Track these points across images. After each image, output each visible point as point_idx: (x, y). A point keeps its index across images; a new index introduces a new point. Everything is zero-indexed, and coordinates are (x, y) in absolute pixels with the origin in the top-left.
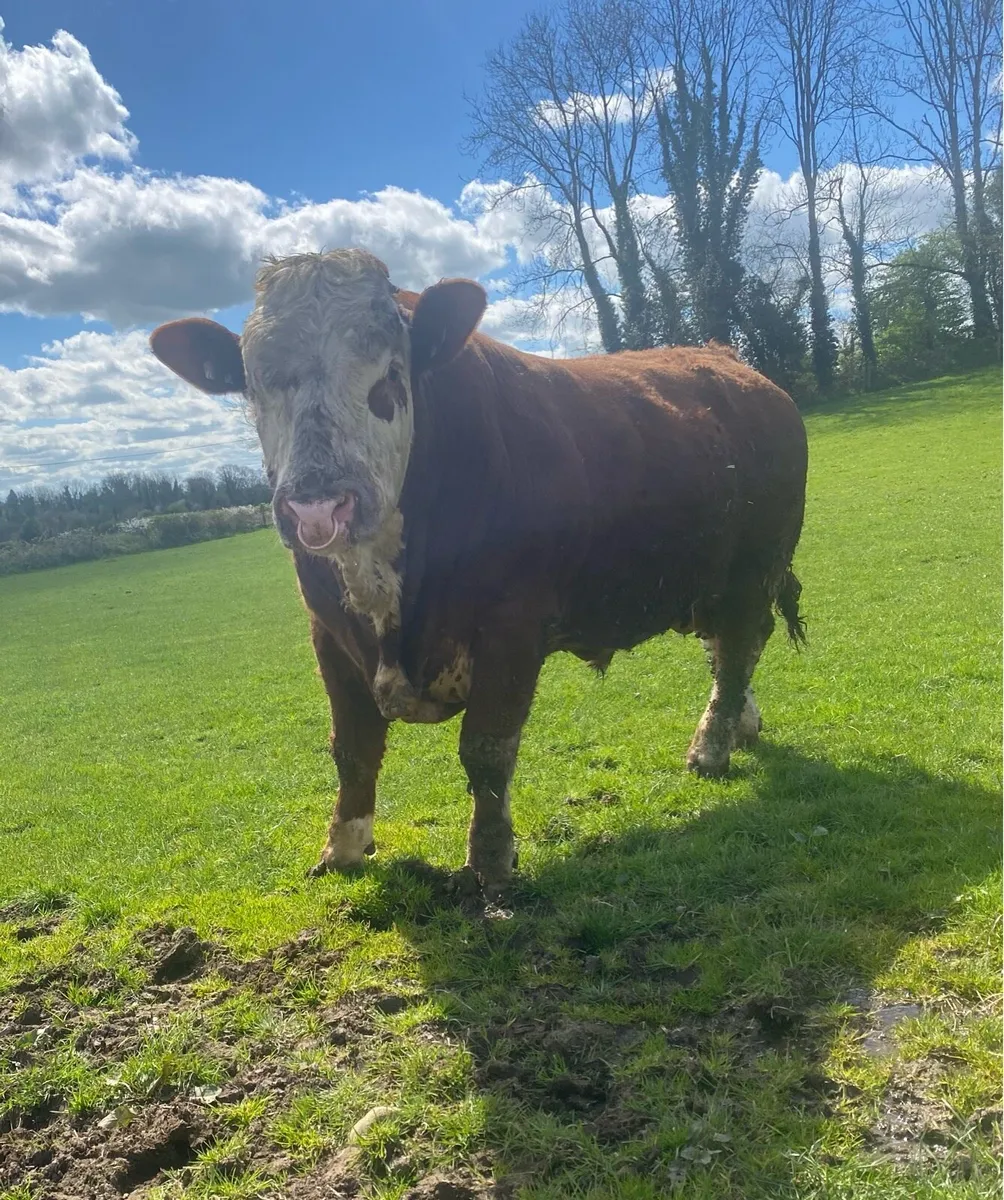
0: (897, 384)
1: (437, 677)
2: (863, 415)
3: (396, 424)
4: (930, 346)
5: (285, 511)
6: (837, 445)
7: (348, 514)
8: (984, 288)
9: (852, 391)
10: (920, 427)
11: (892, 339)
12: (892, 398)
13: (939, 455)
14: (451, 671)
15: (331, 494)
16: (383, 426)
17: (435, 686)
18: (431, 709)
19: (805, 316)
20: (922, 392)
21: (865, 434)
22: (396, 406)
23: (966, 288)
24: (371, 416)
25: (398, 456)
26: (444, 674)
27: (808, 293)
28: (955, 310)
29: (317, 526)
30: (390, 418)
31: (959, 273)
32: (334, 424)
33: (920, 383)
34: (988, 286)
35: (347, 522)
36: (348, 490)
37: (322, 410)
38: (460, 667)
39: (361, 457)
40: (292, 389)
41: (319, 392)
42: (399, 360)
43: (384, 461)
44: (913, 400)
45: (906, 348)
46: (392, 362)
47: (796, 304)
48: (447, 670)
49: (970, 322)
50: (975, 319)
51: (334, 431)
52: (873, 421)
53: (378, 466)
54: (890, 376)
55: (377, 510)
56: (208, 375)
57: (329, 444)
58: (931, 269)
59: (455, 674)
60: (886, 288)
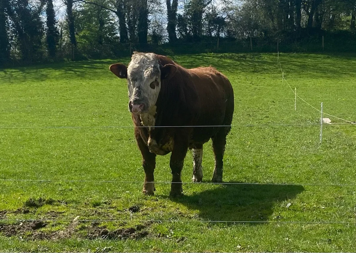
0: (85, 59)
1: (165, 145)
2: (73, 72)
3: (155, 90)
4: (101, 43)
5: (131, 106)
6: (62, 86)
7: (142, 108)
8: (125, 20)
9: (66, 59)
10: (99, 82)
11: (84, 37)
12: (85, 66)
13: (109, 97)
14: (168, 143)
15: (139, 104)
16: (153, 90)
17: (164, 147)
18: (162, 152)
19: (44, 17)
20: (98, 65)
21: (75, 82)
22: (156, 86)
23: (117, 19)
24: (150, 88)
25: (155, 96)
26: (166, 144)
27: (45, 6)
28: (112, 28)
29: (136, 109)
30: (154, 89)
31: (114, 12)
32: (142, 90)
33: (97, 60)
34: (126, 19)
35: (142, 109)
36: (142, 104)
37: (140, 87)
38: (171, 143)
39: (146, 96)
40: (135, 81)
41: (140, 83)
42: (157, 77)
43: (152, 97)
44: (95, 68)
45: (91, 42)
46: (156, 78)
47: (40, 10)
48: (167, 143)
49: (119, 35)
50: (121, 34)
51: (142, 91)
52: (78, 76)
53: (150, 98)
54: (83, 55)
55: (148, 107)
56: (120, 74)
57: (141, 94)
58: (102, 7)
59: (169, 144)
60: (83, 12)
